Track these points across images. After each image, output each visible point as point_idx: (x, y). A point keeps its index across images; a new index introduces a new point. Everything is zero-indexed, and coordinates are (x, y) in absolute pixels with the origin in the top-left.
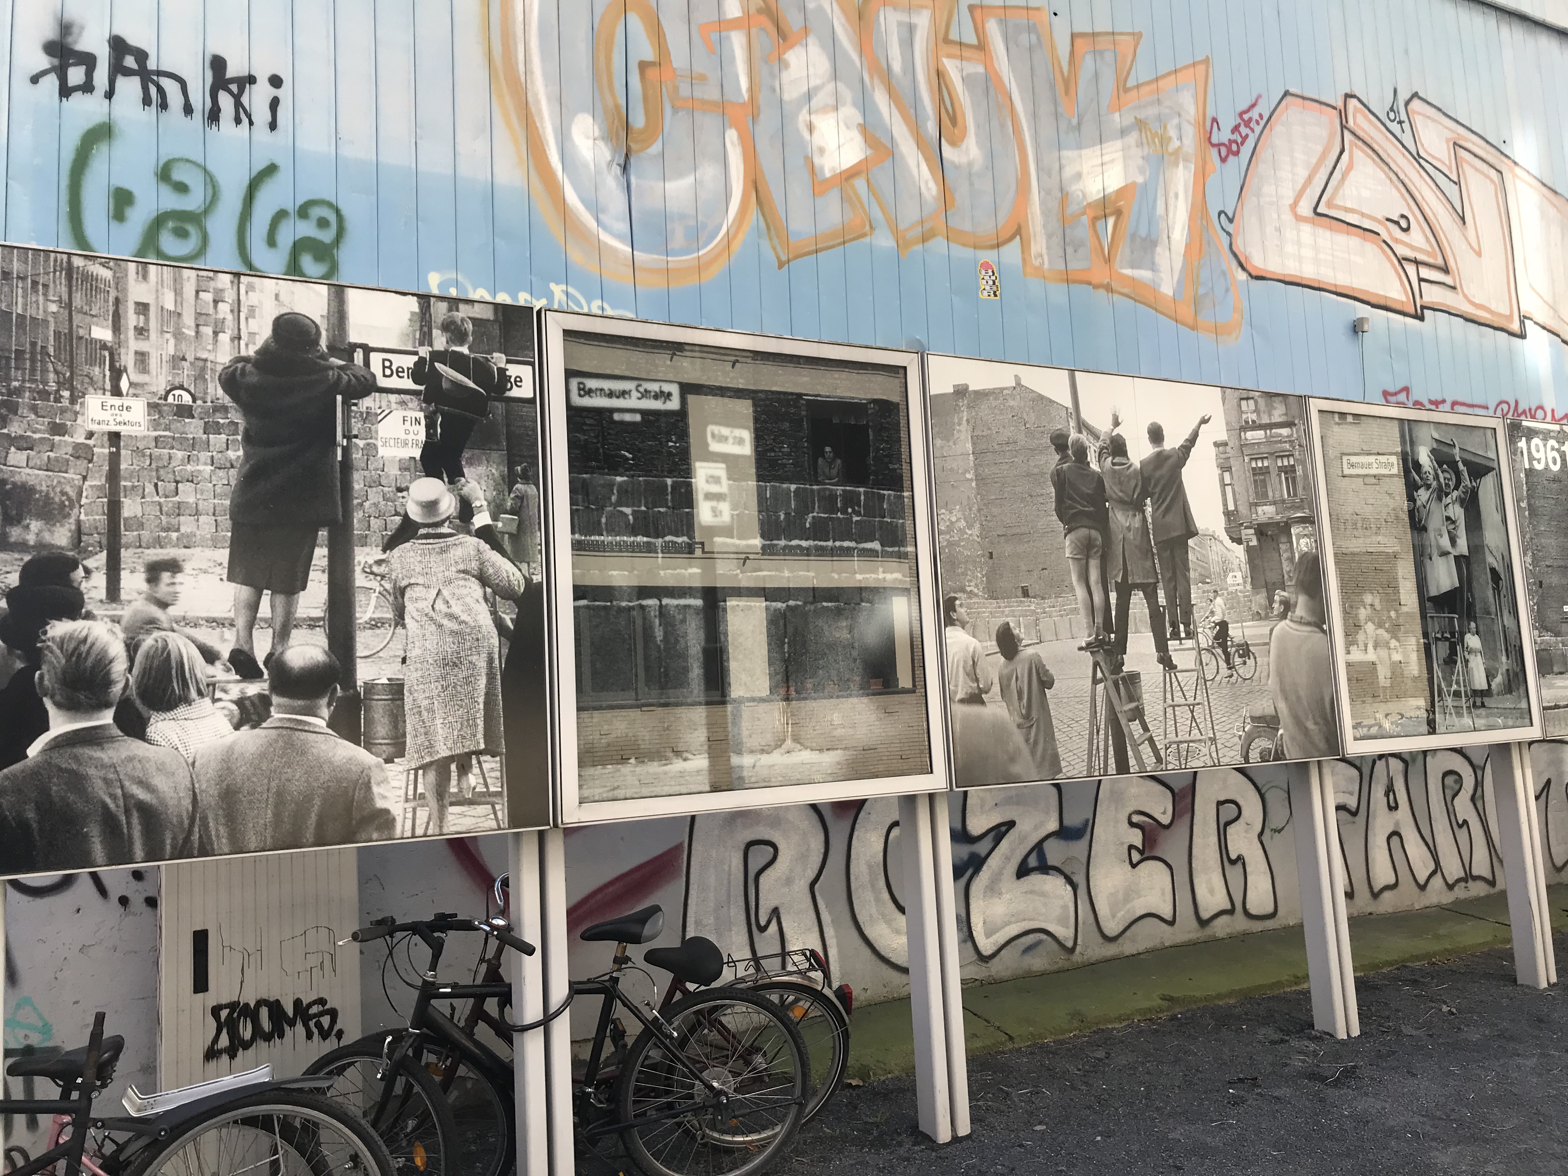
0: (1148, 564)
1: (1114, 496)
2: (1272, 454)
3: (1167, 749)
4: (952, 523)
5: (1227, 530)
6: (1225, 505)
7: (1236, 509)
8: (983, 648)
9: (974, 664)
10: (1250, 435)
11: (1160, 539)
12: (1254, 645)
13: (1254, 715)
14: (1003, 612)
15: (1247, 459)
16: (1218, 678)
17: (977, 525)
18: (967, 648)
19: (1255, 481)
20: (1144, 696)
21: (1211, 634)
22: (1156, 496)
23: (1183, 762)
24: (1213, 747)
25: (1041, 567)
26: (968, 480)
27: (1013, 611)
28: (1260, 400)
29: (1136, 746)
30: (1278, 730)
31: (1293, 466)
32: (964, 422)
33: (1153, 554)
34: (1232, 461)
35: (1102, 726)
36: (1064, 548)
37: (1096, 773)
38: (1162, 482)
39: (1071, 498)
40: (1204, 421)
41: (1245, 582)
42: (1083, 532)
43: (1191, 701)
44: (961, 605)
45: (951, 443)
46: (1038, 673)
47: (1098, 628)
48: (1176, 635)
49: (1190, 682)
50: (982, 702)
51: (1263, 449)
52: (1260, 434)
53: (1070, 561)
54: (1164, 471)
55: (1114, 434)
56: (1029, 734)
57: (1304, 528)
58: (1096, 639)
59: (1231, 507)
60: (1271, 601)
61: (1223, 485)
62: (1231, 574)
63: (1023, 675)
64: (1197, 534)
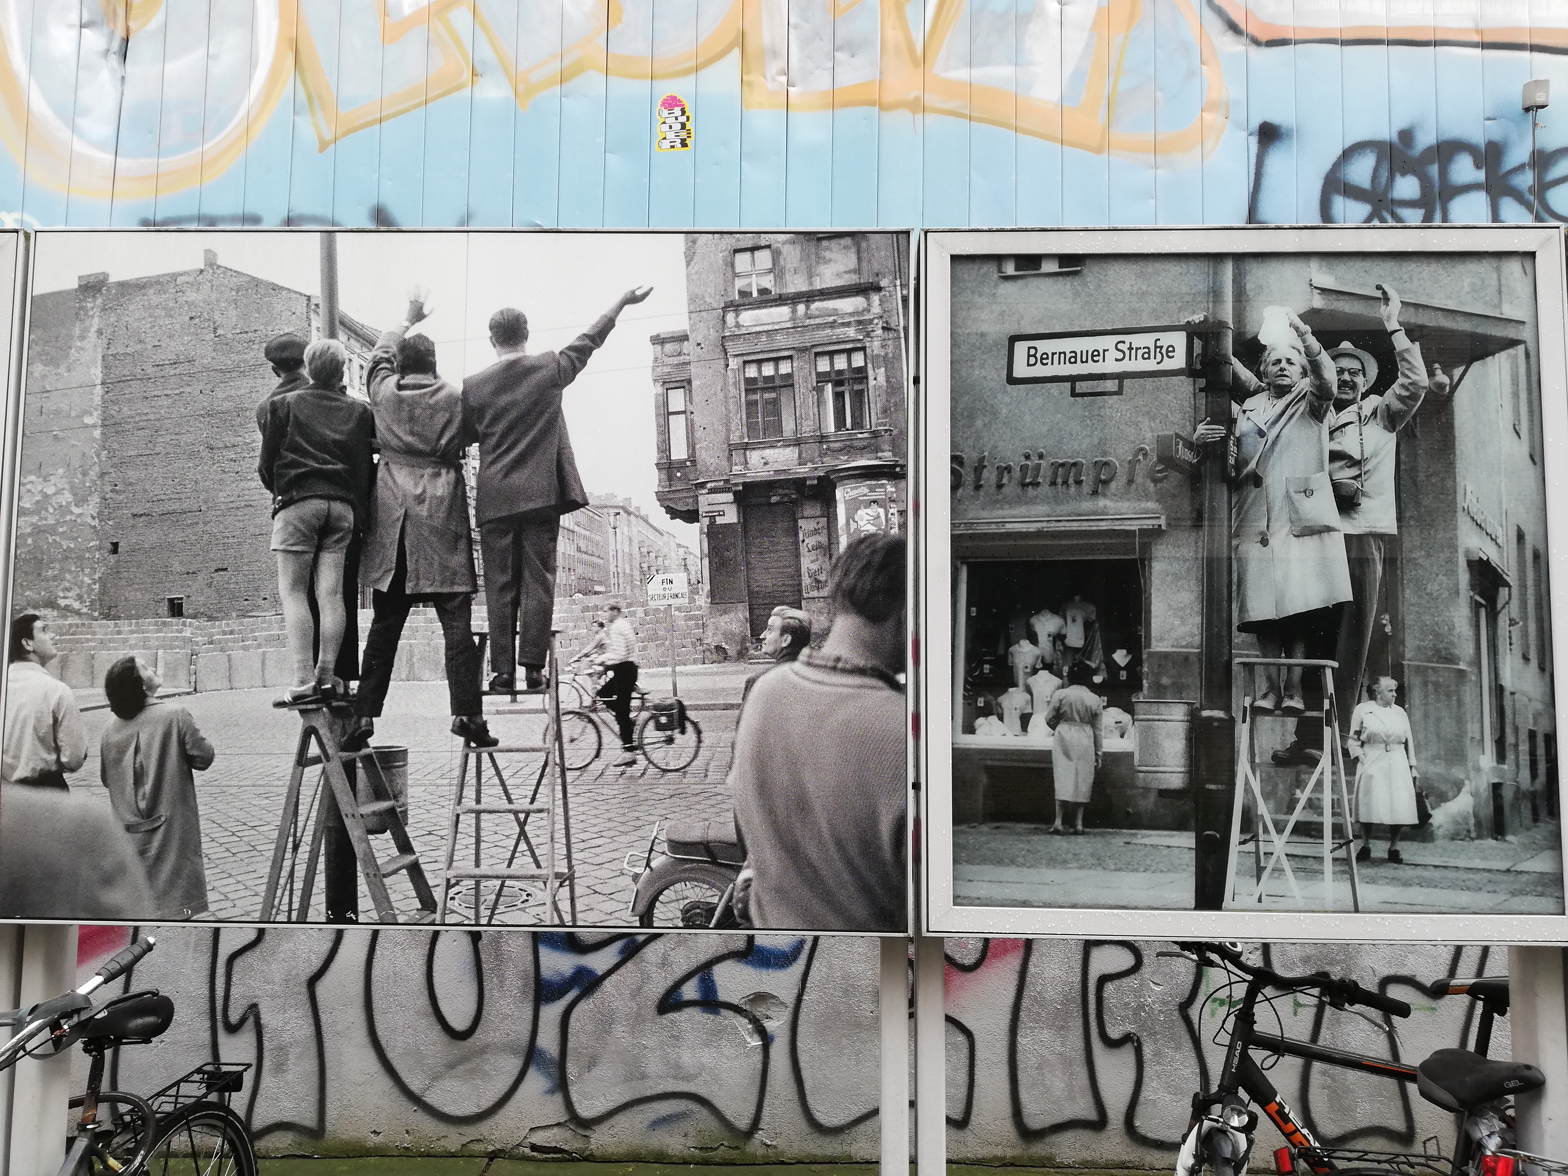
0: (458, 559)
1: (394, 442)
2: (805, 350)
3: (449, 886)
4: (46, 496)
5: (661, 497)
6: (665, 446)
7: (693, 458)
8: (77, 698)
9: (56, 723)
10: (749, 318)
11: (491, 514)
12: (697, 708)
13: (675, 837)
14: (125, 641)
15: (734, 363)
16: (598, 766)
17: (95, 499)
18: (46, 698)
19: (750, 404)
20: (410, 791)
21: (591, 686)
22: (493, 441)
23: (485, 913)
24: (565, 892)
25: (214, 566)
26: (87, 426)
27: (146, 640)
28: (786, 250)
29: (377, 877)
30: (738, 869)
31: (862, 370)
32: (92, 334)
33: (470, 541)
34: (694, 370)
35: (308, 838)
36: (268, 534)
37: (282, 917)
38: (513, 414)
39: (296, 449)
40: (633, 299)
41: (694, 591)
42: (314, 506)
43: (523, 804)
44: (44, 629)
45: (62, 370)
46: (182, 743)
47: (323, 670)
48: (504, 685)
49: (526, 771)
50: (63, 786)
51: (781, 341)
52: (782, 313)
53: (280, 557)
54: (521, 392)
55: (407, 336)
56: (149, 842)
57: (872, 489)
58: (315, 689)
59: (679, 452)
60: (757, 626)
61: (665, 414)
62: (659, 578)
63: (149, 746)
64: (585, 504)
